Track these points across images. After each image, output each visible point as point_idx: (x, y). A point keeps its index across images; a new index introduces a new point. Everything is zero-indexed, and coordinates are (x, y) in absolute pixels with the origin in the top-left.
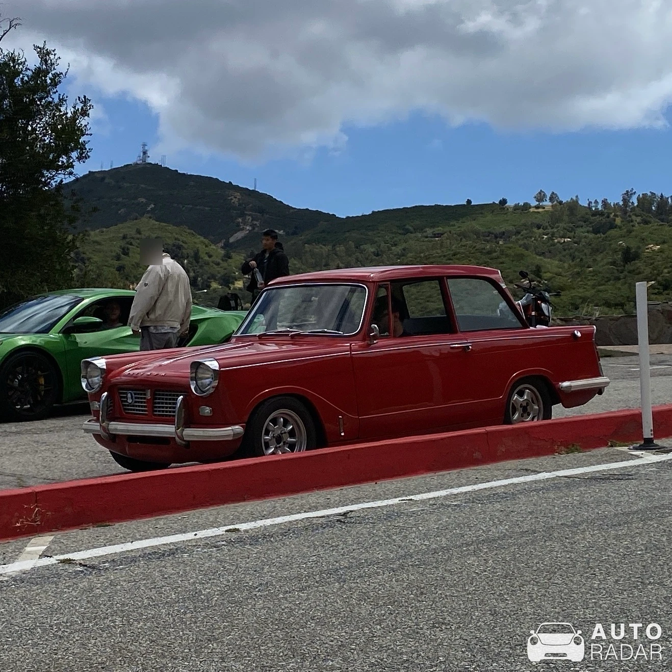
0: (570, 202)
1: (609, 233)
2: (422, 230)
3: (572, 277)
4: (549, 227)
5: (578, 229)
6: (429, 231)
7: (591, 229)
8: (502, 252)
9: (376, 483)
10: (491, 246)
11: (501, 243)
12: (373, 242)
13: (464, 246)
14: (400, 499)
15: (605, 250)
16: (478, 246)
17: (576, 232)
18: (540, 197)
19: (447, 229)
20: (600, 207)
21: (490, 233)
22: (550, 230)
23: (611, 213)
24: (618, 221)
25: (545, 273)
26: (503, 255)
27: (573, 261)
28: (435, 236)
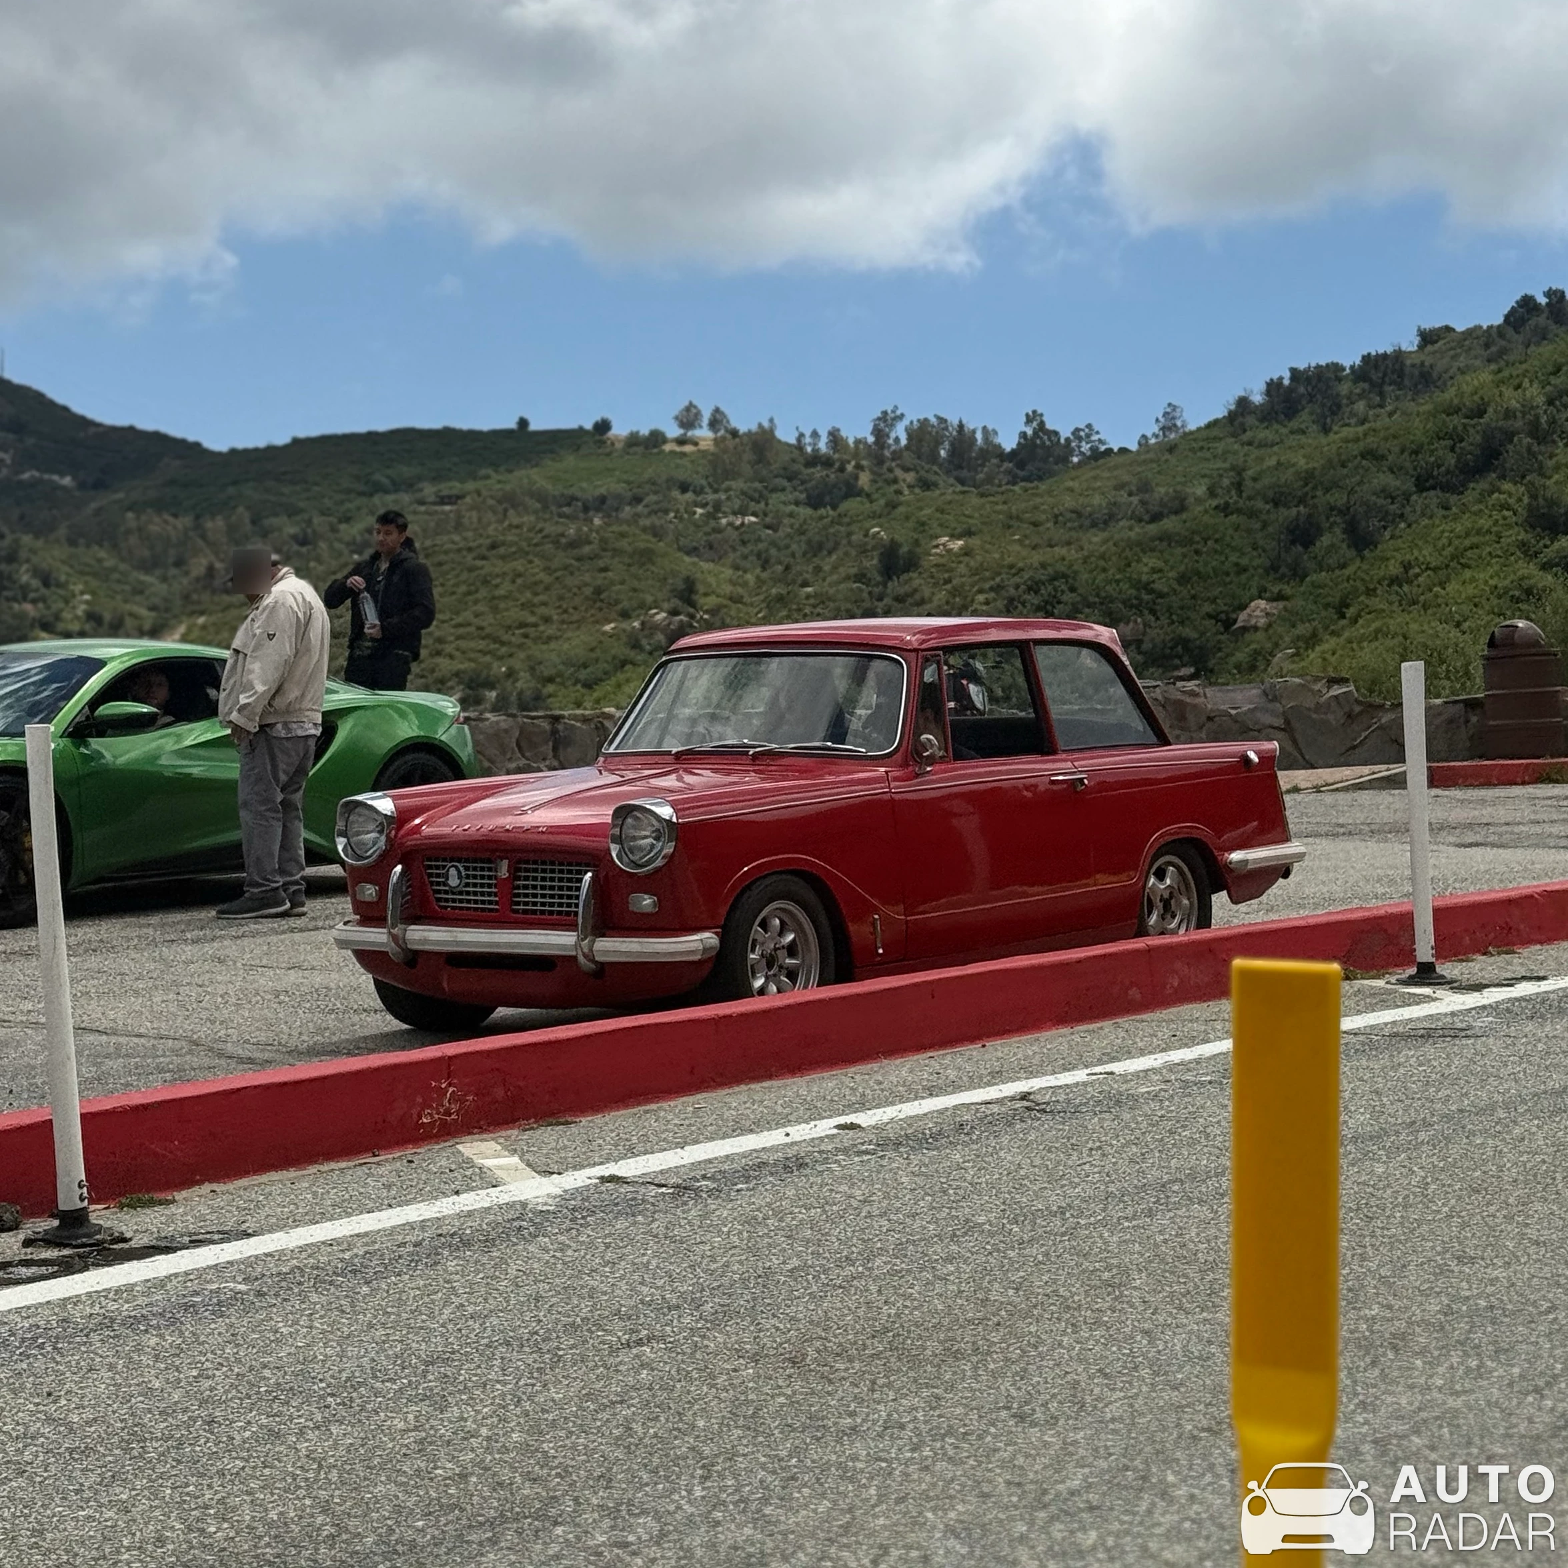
0: (756, 433)
1: (845, 506)
2: (411, 486)
3: (768, 607)
4: (707, 490)
5: (774, 495)
6: (429, 490)
7: (803, 496)
8: (604, 544)
9: (984, 1046)
10: (579, 530)
11: (597, 521)
12: (292, 512)
13: (517, 527)
14: (1088, 1071)
15: (837, 545)
16: (550, 529)
17: (770, 501)
18: (688, 418)
19: (470, 486)
20: (823, 445)
21: (573, 498)
22: (711, 497)
23: (849, 462)
24: (864, 479)
25: (706, 595)
26: (605, 550)
27: (764, 569)
28: (442, 501)
